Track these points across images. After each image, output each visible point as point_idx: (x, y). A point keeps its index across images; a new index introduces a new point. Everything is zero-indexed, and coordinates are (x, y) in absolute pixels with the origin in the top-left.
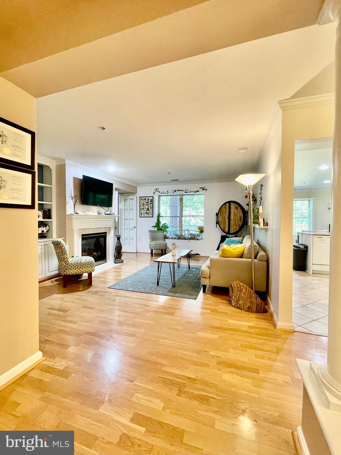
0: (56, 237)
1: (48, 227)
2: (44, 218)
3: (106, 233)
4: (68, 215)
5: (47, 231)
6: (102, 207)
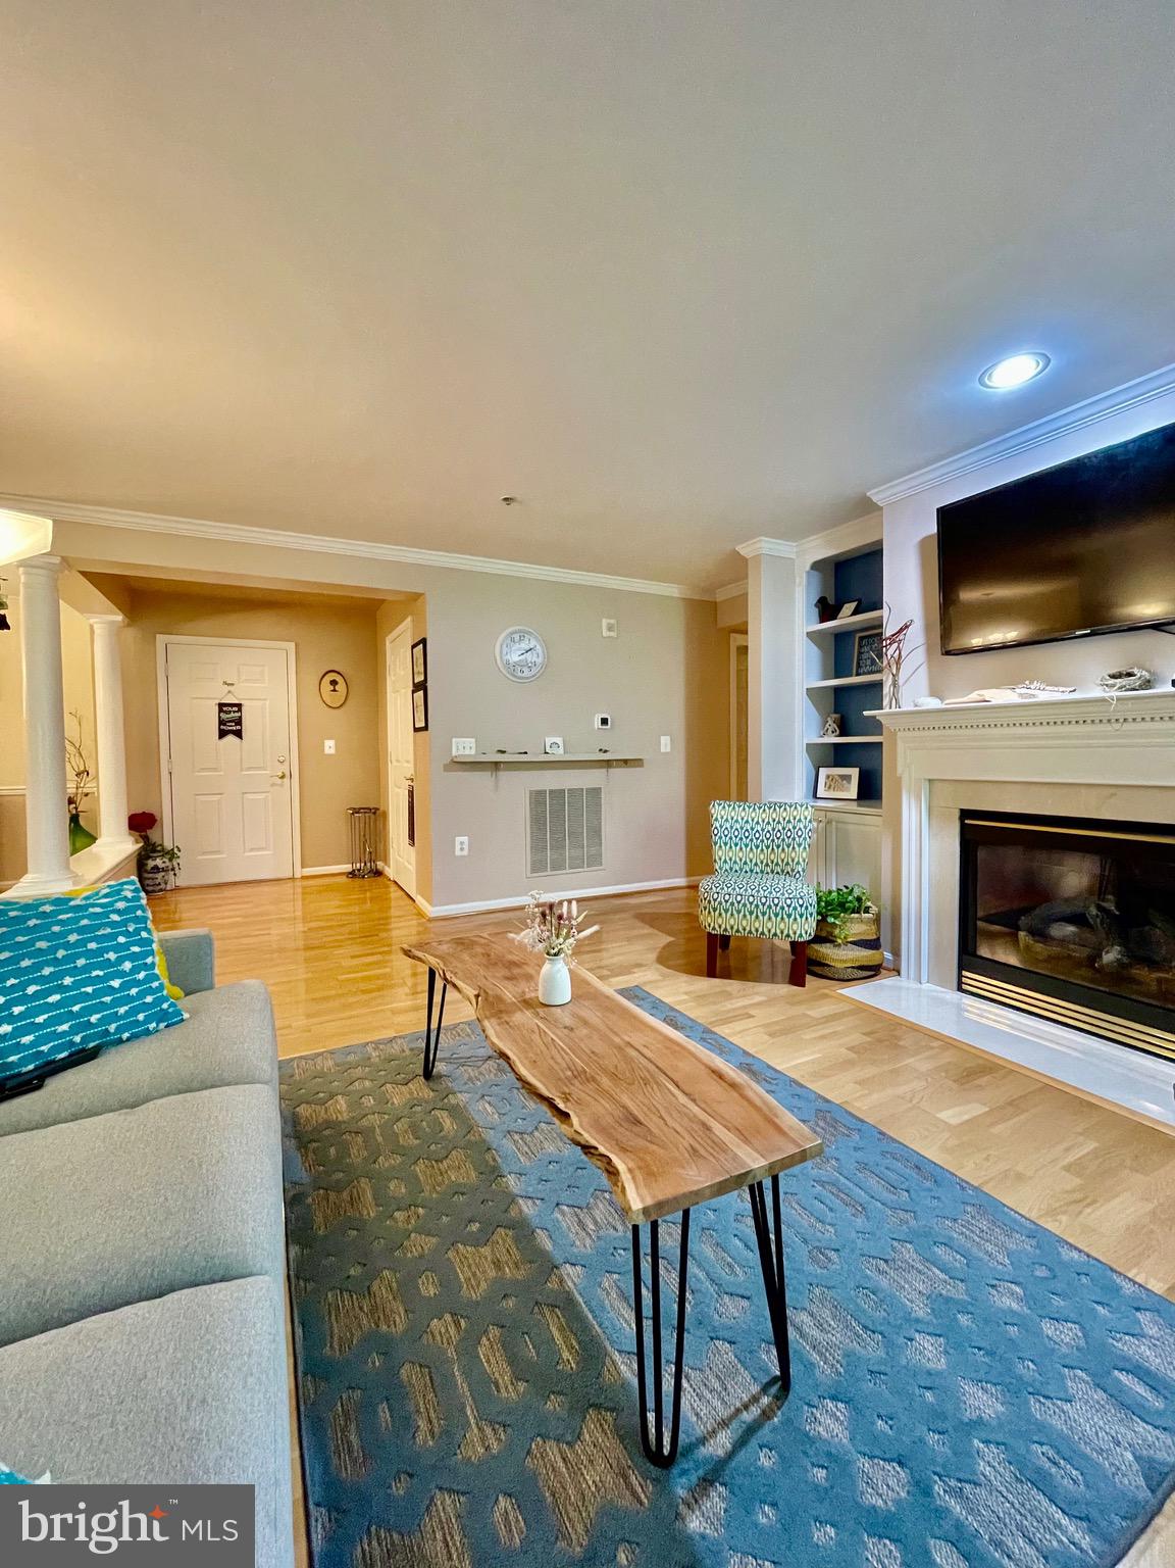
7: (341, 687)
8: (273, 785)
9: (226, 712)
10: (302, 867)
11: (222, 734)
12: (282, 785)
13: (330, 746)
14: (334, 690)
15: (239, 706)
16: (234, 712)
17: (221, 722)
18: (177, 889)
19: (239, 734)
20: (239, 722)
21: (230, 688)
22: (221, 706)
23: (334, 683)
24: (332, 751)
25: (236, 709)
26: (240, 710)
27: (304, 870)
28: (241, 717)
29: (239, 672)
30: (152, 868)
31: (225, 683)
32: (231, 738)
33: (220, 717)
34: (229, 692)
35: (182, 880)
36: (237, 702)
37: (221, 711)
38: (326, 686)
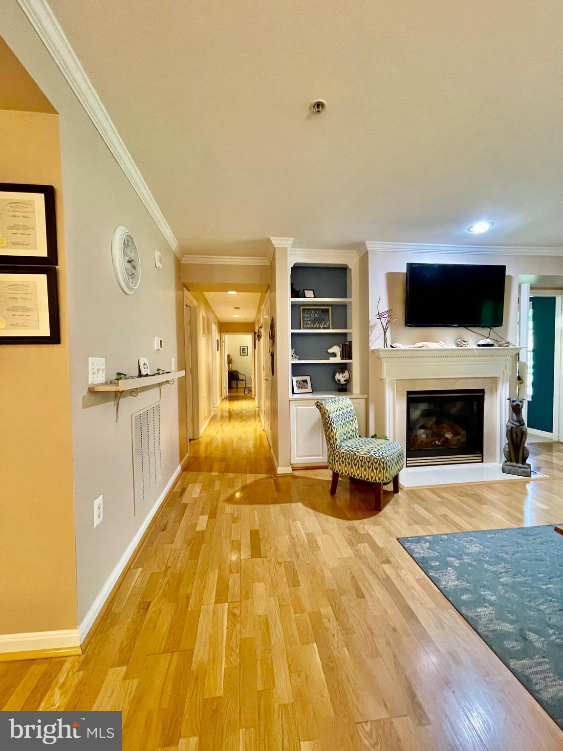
0: (358, 392)
1: (346, 374)
2: (342, 359)
3: (482, 391)
4: (373, 351)
5: (345, 381)
6: (469, 328)
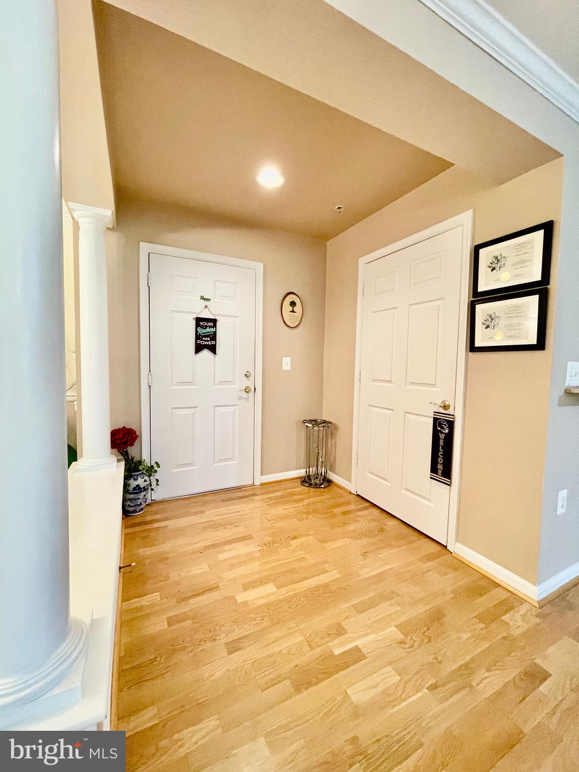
7: (298, 308)
8: (240, 398)
9: (202, 327)
10: (261, 475)
11: (199, 349)
12: (247, 399)
13: (287, 364)
14: (293, 311)
15: (214, 321)
16: (210, 327)
17: (198, 337)
18: (154, 502)
19: (213, 349)
20: (213, 337)
21: (206, 303)
22: (198, 320)
23: (293, 304)
24: (289, 368)
25: (211, 324)
26: (215, 326)
27: (264, 477)
28: (215, 332)
29: (215, 286)
30: (134, 489)
31: (202, 298)
32: (206, 353)
33: (197, 332)
34: (206, 307)
35: (157, 494)
36: (212, 317)
37: (198, 325)
38: (287, 307)
